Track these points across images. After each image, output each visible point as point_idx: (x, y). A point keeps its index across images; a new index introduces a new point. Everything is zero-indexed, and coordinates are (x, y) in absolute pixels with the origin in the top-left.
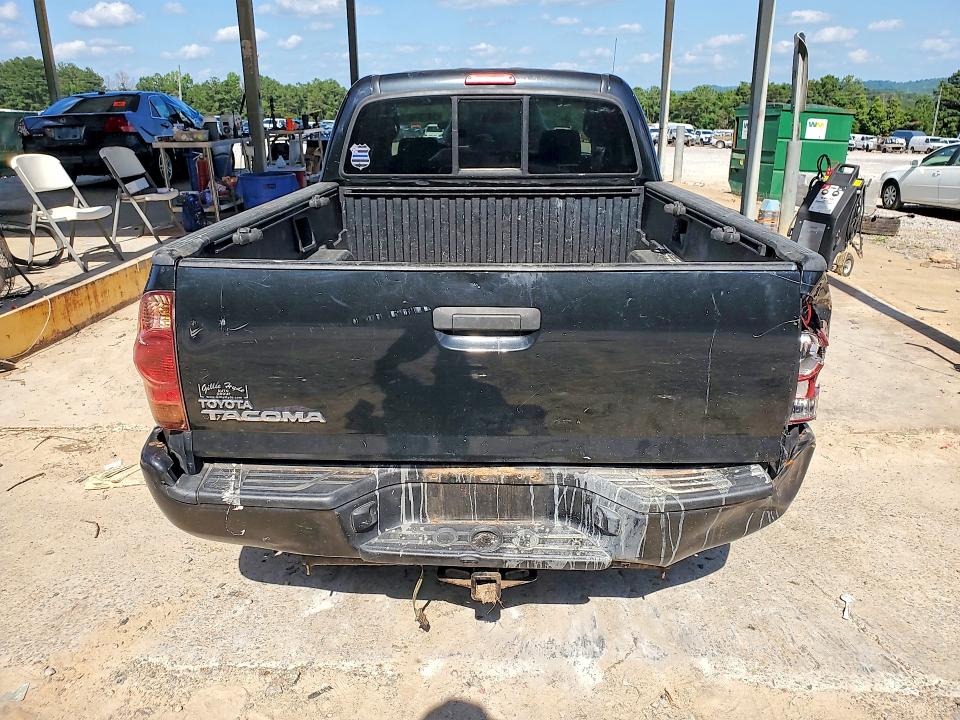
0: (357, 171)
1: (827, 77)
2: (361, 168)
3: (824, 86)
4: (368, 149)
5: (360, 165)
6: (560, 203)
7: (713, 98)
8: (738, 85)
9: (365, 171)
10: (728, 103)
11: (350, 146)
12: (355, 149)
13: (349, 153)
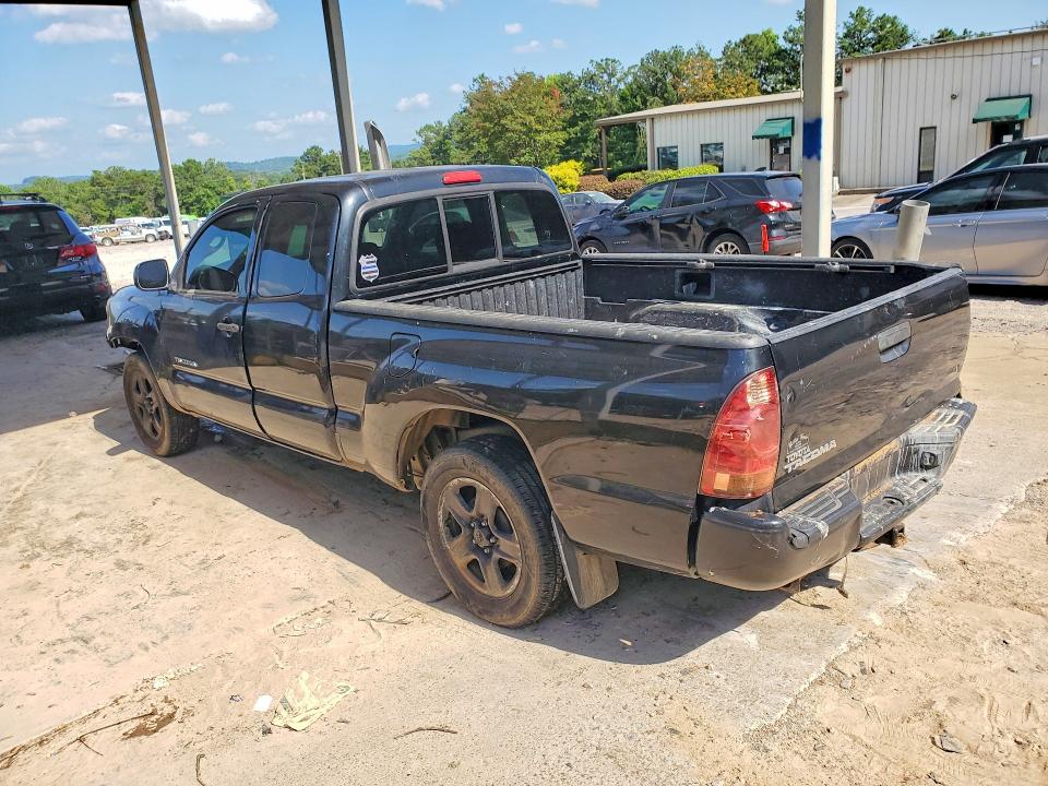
0: (369, 284)
1: (189, 161)
2: (371, 280)
3: (188, 170)
4: (375, 259)
5: (370, 277)
6: (531, 283)
7: (63, 191)
8: (91, 174)
9: (376, 282)
10: (85, 195)
11: (358, 258)
12: (363, 261)
13: (359, 267)
